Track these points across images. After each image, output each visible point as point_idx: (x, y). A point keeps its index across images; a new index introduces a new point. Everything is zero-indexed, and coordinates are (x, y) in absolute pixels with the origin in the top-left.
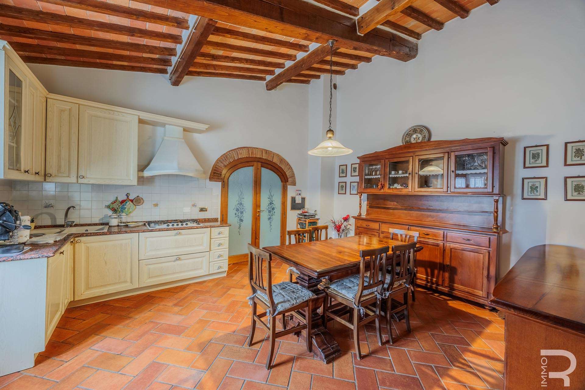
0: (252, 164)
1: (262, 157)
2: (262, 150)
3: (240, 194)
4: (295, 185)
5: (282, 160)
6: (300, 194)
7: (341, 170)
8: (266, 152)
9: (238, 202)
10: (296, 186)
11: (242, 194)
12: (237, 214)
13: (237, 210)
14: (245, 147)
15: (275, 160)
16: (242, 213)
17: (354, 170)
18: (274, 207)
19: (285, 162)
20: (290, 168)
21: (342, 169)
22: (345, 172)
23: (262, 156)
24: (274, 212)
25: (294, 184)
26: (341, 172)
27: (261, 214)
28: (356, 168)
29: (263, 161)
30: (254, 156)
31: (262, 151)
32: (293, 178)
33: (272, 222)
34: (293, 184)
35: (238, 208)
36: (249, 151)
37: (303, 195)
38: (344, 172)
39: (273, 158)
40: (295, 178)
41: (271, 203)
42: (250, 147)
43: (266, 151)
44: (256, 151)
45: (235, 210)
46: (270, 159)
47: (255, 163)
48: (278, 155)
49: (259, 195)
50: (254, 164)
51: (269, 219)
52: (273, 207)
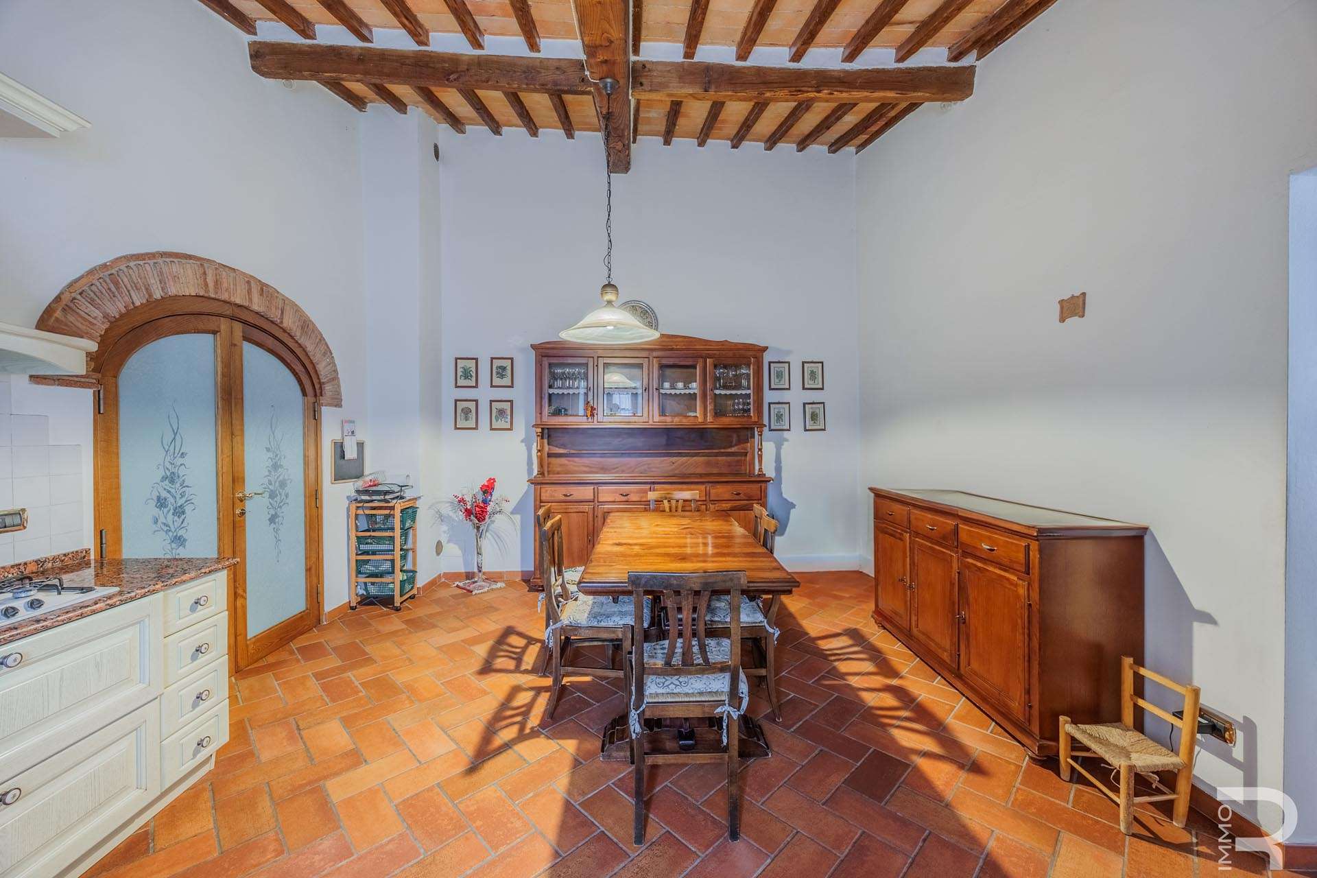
0: (212, 327)
1: (246, 304)
2: (249, 280)
3: (169, 437)
4: (339, 405)
5: (306, 325)
6: (353, 432)
7: (460, 370)
8: (262, 289)
9: (161, 473)
10: (343, 409)
11: (178, 437)
12: (162, 519)
13: (161, 503)
14: (190, 257)
15: (289, 322)
16: (179, 512)
17: (498, 373)
18: (286, 477)
19: (313, 331)
20: (327, 352)
21: (463, 368)
22: (474, 375)
23: (250, 300)
24: (287, 496)
25: (337, 403)
26: (459, 374)
27: (249, 506)
28: (505, 368)
29: (251, 319)
30: (225, 296)
31: (248, 282)
32: (333, 383)
33: (281, 527)
34: (335, 403)
35: (164, 494)
36: (205, 273)
37: (360, 436)
38: (471, 376)
39: (282, 313)
40: (339, 383)
41: (276, 466)
42: (208, 260)
43: (264, 288)
44: (231, 280)
45: (153, 503)
46: (274, 315)
47: (224, 325)
48: (297, 309)
49: (239, 438)
50: (219, 327)
51: (272, 520)
52: (281, 478)
